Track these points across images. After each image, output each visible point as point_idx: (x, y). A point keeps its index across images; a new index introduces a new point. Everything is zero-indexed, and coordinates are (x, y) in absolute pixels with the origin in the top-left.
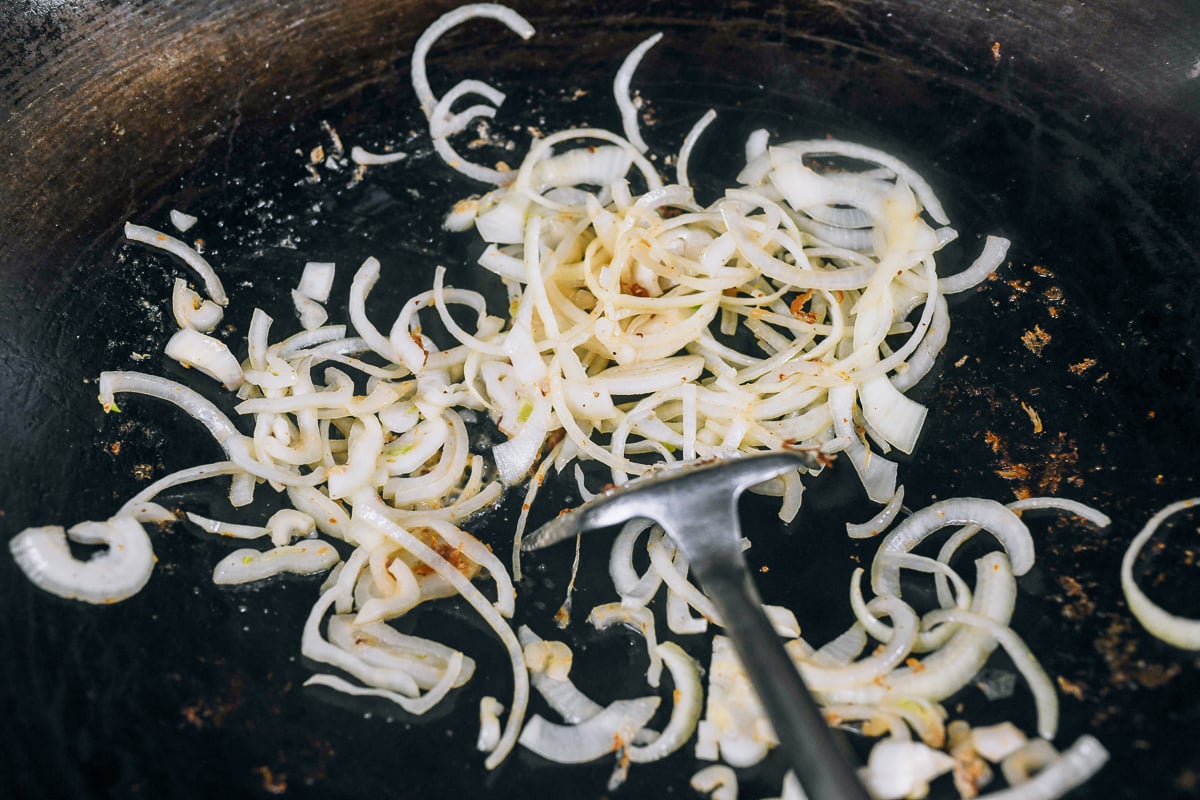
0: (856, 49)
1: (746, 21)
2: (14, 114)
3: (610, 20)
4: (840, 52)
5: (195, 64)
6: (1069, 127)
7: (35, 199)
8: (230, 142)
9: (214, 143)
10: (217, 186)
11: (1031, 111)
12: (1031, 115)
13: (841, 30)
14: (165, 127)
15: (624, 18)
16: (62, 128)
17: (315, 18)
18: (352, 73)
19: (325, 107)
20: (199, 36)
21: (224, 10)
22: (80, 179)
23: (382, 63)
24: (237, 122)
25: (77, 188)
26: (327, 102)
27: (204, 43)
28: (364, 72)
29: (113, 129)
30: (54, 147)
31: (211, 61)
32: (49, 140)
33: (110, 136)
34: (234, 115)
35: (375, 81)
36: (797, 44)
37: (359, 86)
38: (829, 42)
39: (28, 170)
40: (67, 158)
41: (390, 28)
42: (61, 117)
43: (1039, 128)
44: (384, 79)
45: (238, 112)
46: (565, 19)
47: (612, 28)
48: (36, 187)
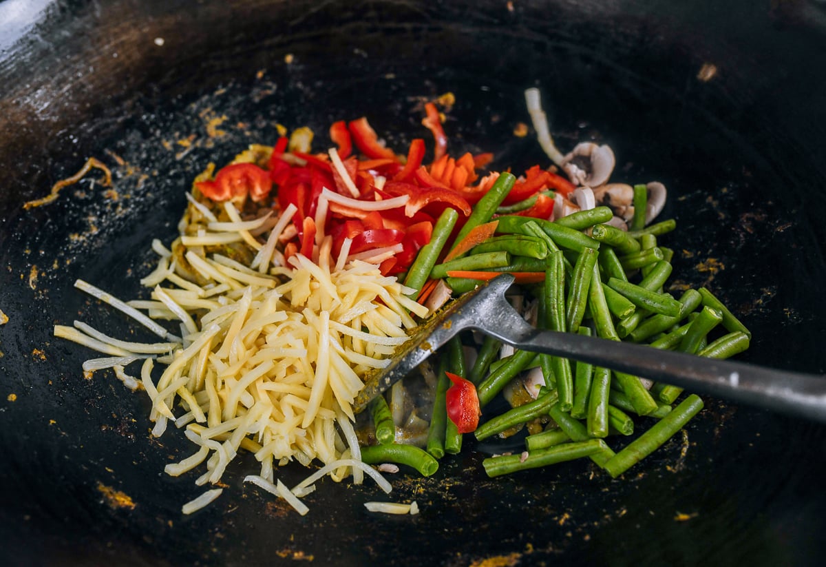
0: (425, 26)
1: (352, 25)
3: (267, 42)
4: (416, 30)
5: (8, 129)
13: (412, 16)
15: (277, 39)
17: (76, 82)
20: (4, 110)
21: (15, 89)
27: (9, 114)
31: (17, 125)
34: (46, 159)
36: (389, 31)
38: (408, 25)
41: (127, 79)
43: (550, 44)
46: (238, 49)
47: (270, 48)
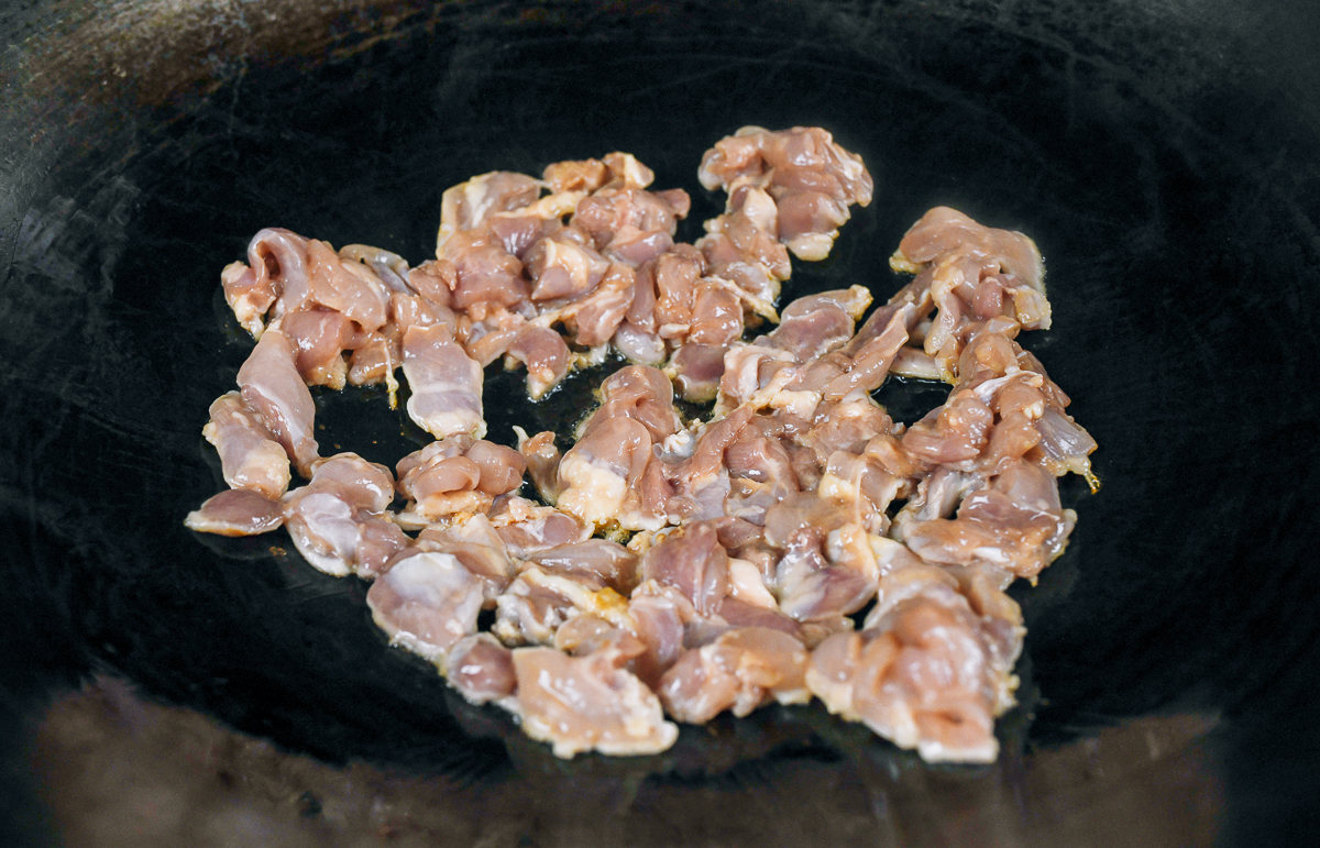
2: (12, 47)
6: (1103, 52)
7: (32, 132)
8: (235, 92)
9: (219, 91)
10: (222, 134)
11: (1065, 42)
12: (1066, 46)
14: (168, 73)
16: (61, 64)
18: (362, 30)
19: (334, 62)
22: (79, 116)
23: (393, 20)
24: (242, 72)
25: (76, 124)
26: (337, 57)
28: (375, 28)
29: (114, 70)
30: (53, 82)
32: (47, 75)
33: (111, 76)
35: (386, 37)
37: (370, 42)
39: (25, 102)
40: (65, 95)
42: (60, 53)
44: (396, 35)
45: (243, 62)
48: (33, 120)
